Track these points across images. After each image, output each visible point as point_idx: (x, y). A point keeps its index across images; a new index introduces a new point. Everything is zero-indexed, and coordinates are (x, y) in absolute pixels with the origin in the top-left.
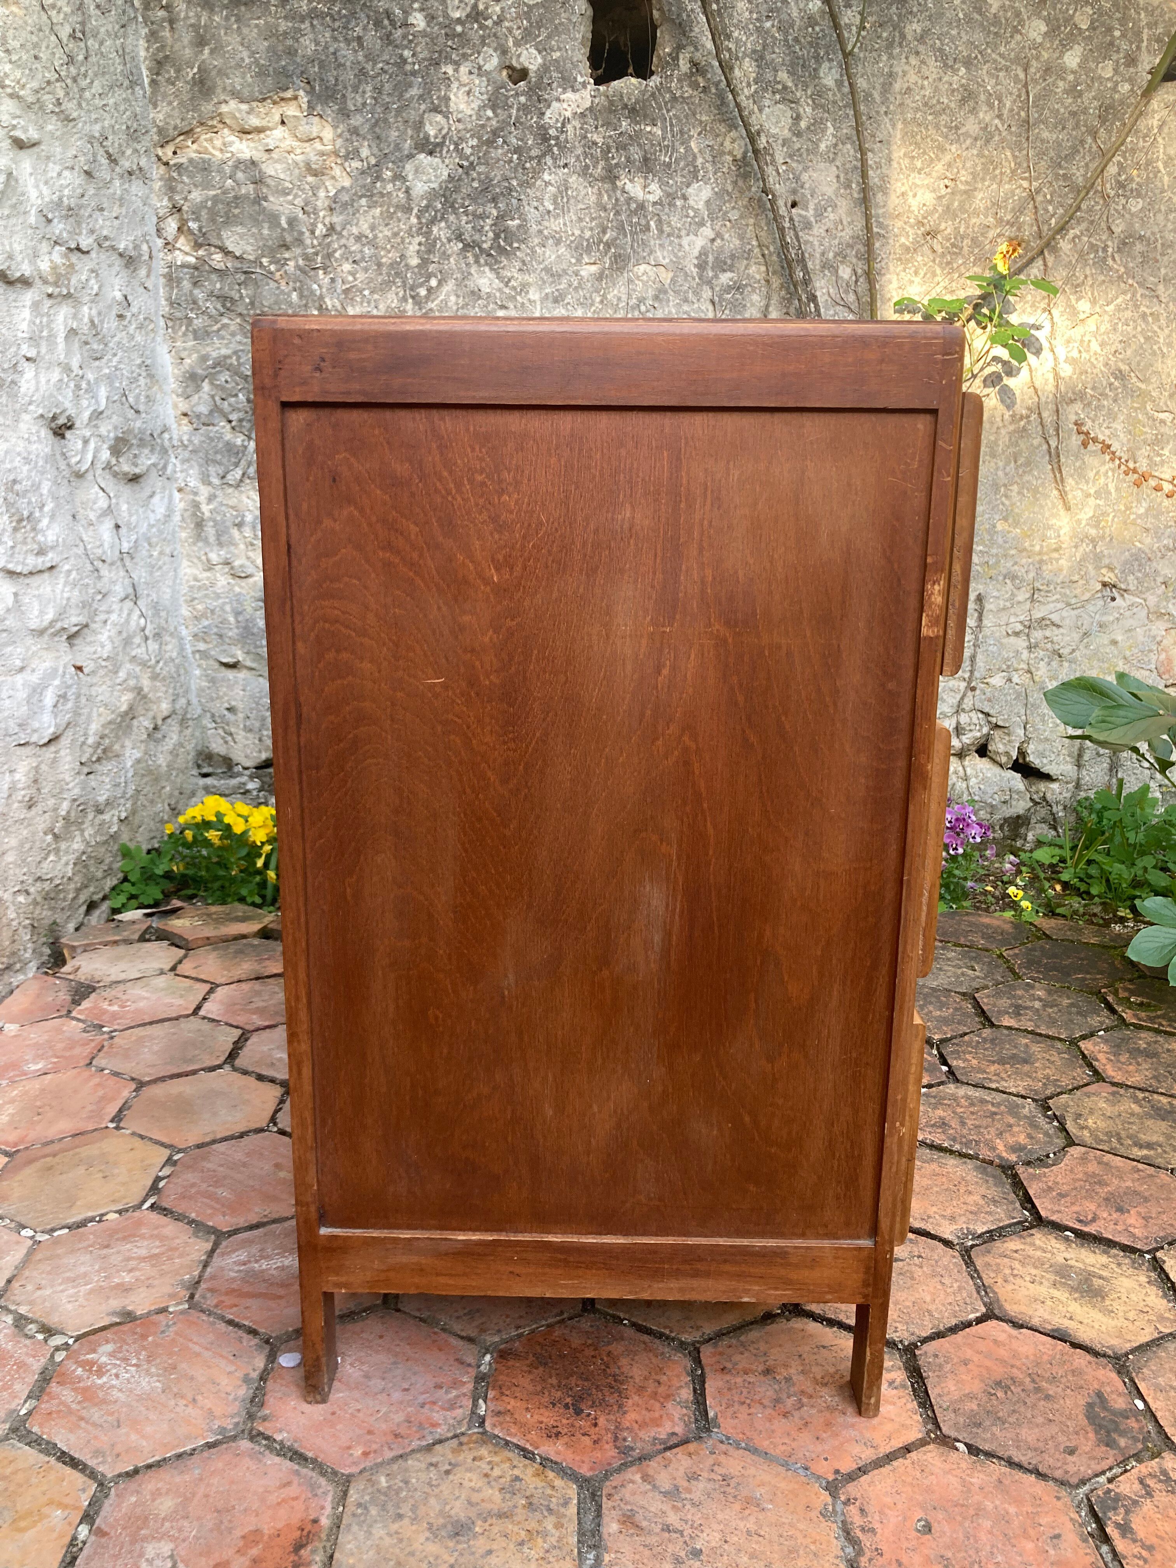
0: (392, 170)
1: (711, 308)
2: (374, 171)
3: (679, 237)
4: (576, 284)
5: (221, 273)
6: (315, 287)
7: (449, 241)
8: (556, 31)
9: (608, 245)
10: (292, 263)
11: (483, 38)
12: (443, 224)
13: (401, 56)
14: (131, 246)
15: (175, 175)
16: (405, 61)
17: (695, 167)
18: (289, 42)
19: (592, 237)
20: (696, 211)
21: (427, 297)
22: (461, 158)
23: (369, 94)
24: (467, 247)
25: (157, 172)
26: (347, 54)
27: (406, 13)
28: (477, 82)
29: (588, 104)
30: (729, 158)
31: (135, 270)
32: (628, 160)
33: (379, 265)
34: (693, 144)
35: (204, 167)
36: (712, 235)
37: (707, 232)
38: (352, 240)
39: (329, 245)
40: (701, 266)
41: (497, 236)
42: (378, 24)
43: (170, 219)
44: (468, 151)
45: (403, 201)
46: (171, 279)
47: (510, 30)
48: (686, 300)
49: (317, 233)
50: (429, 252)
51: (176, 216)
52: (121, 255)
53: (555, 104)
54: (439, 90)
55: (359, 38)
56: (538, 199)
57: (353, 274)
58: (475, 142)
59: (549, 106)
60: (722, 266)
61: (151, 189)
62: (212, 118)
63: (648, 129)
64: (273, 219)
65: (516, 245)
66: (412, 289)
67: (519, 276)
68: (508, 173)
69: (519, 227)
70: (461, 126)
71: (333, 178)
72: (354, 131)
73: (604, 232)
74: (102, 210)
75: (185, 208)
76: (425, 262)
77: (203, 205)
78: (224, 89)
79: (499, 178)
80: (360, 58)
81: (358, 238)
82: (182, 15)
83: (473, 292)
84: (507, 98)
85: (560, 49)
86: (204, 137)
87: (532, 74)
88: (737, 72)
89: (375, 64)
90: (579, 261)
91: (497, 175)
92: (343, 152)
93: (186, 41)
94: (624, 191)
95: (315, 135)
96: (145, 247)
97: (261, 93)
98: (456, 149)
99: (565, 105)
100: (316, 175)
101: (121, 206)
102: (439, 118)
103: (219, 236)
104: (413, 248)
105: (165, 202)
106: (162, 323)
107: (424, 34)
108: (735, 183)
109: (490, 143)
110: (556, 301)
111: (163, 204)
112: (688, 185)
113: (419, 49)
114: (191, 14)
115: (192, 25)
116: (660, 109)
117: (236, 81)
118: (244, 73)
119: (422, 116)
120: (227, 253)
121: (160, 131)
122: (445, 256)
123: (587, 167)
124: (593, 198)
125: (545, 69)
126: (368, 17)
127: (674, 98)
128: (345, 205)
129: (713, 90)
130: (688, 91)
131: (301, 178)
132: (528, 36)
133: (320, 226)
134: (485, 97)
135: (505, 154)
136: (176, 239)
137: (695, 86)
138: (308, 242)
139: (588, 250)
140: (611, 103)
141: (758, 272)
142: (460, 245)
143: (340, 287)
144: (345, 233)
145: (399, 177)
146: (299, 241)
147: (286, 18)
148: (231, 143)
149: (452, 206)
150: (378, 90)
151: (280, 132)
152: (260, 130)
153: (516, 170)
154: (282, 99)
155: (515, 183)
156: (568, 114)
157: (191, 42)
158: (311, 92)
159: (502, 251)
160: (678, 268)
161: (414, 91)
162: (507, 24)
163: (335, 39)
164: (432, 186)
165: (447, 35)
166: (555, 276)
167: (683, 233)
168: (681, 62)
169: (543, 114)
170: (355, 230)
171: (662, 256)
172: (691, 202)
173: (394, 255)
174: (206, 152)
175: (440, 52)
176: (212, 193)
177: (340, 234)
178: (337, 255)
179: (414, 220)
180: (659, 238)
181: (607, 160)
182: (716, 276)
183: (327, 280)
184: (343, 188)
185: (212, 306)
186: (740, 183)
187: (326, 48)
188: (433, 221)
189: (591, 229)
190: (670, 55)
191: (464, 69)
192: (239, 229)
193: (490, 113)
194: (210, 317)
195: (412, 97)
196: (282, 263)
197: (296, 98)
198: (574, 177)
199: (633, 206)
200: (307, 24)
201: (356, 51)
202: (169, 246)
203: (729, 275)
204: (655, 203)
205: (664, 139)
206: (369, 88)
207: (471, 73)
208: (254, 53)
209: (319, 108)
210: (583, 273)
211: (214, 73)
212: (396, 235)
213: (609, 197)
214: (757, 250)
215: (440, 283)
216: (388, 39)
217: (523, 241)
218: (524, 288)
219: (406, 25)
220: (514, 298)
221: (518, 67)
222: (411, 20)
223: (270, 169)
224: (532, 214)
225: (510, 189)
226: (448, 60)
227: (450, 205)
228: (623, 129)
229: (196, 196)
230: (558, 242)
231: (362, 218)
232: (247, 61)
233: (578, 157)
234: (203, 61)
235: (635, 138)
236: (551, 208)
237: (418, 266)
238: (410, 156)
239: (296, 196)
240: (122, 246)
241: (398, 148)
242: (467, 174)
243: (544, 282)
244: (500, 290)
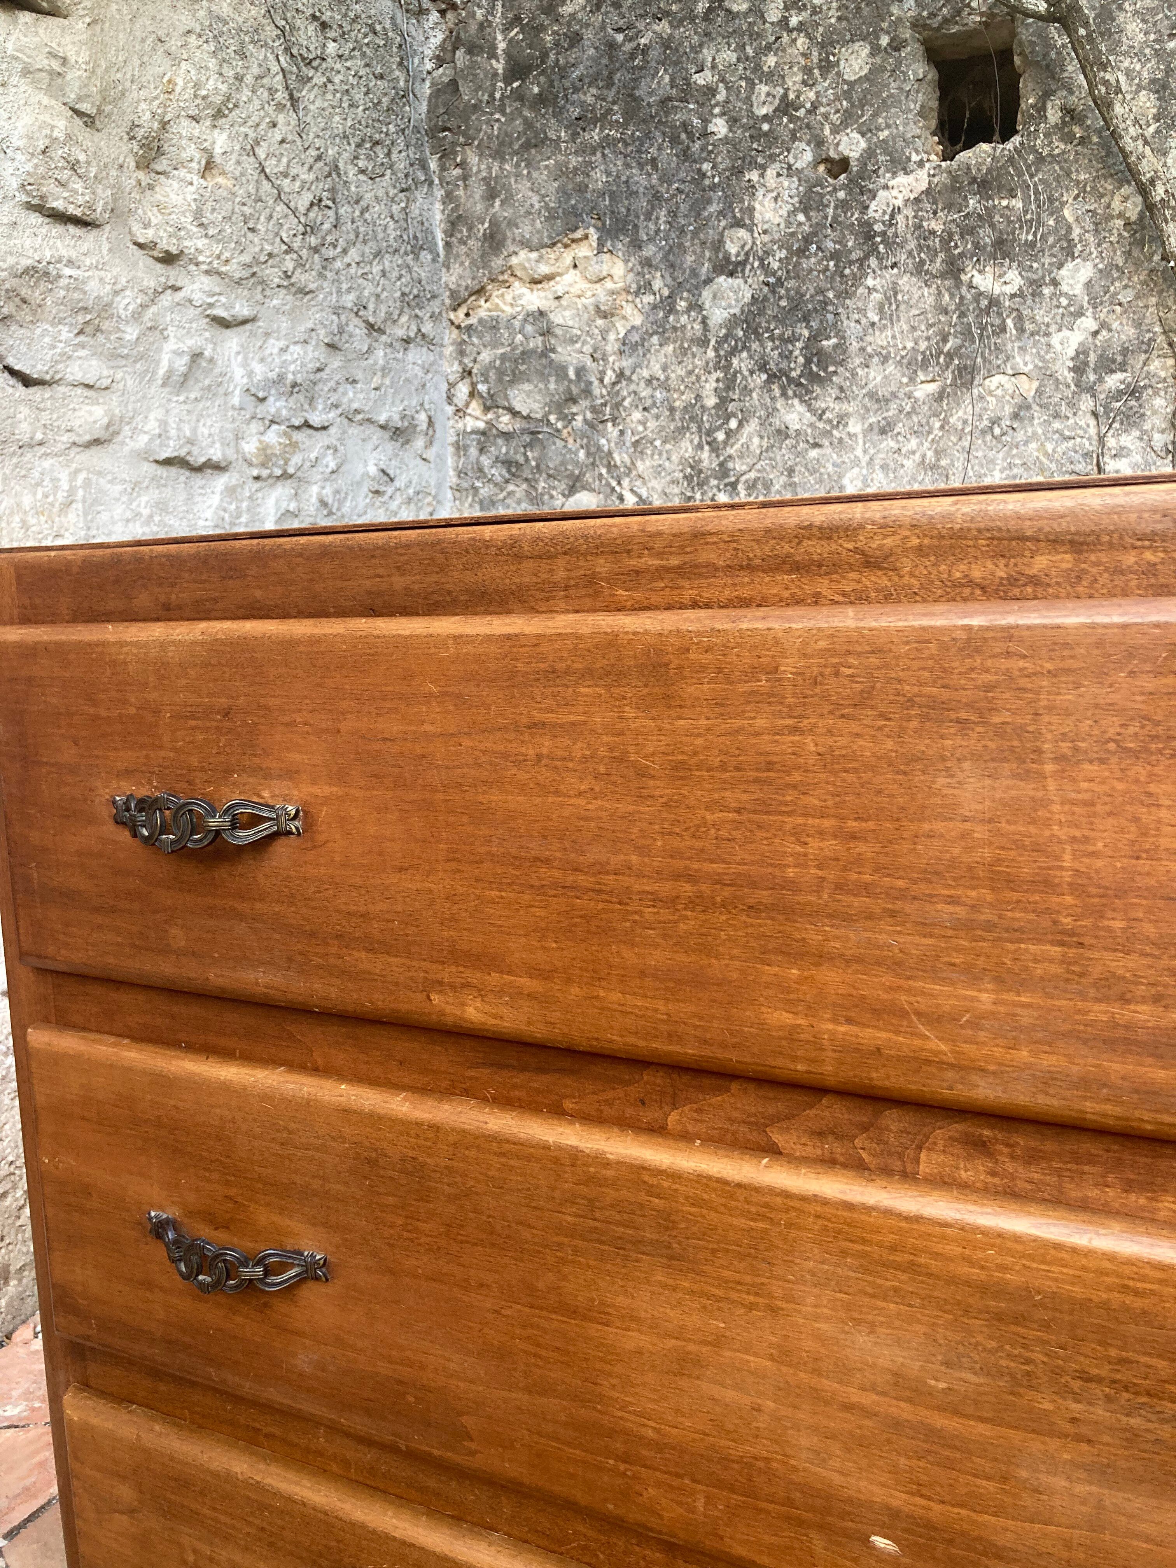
0: (687, 300)
1: (1092, 422)
2: (668, 305)
3: (1048, 334)
4: (908, 408)
5: (507, 436)
6: (603, 441)
7: (752, 372)
8: (885, 105)
9: (950, 356)
10: (579, 418)
11: (793, 133)
12: (744, 355)
13: (700, 170)
14: (396, 417)
15: (465, 337)
16: (704, 175)
17: (1070, 241)
18: (579, 179)
19: (929, 348)
20: (1071, 298)
21: (726, 442)
22: (766, 276)
23: (663, 219)
24: (773, 377)
25: (450, 336)
26: (640, 179)
27: (706, 121)
28: (786, 184)
29: (924, 186)
30: (1120, 223)
31: (408, 442)
32: (976, 245)
33: (672, 410)
34: (1067, 213)
35: (493, 326)
36: (1094, 326)
37: (1088, 323)
38: (642, 384)
39: (618, 392)
40: (1079, 369)
41: (808, 361)
42: (674, 140)
43: (460, 384)
44: (775, 265)
45: (699, 334)
46: (460, 448)
47: (826, 116)
48: (1057, 416)
49: (607, 381)
50: (728, 388)
51: (467, 380)
52: (383, 427)
53: (882, 194)
54: (742, 201)
55: (654, 160)
56: (859, 310)
57: (643, 423)
58: (783, 253)
59: (874, 198)
60: (1108, 365)
61: (441, 355)
62: (502, 273)
63: (1004, 203)
64: (561, 371)
65: (831, 369)
66: (709, 433)
67: (837, 407)
68: (822, 285)
69: (836, 347)
70: (766, 238)
71: (624, 317)
72: (647, 263)
73: (945, 340)
74: (355, 381)
75: (475, 371)
76: (724, 401)
77: (491, 365)
78: (514, 240)
79: (812, 291)
80: (654, 181)
81: (649, 382)
82: (475, 169)
83: (779, 432)
84: (822, 196)
85: (888, 126)
86: (496, 293)
87: (853, 163)
88: (1118, 109)
89: (670, 184)
90: (912, 380)
91: (809, 289)
92: (634, 287)
93: (477, 197)
94: (971, 286)
95: (605, 273)
96: (423, 417)
97: (550, 237)
98: (762, 265)
99: (895, 192)
100: (605, 317)
101: (383, 376)
102: (742, 233)
103: (506, 398)
104: (711, 385)
105: (456, 367)
106: (449, 494)
107: (726, 140)
108: (1128, 254)
109: (802, 252)
110: (883, 432)
111: (453, 369)
112: (1060, 266)
113: (719, 159)
114: (483, 167)
115: (484, 179)
116: (1020, 174)
117: (525, 230)
118: (533, 220)
119: (722, 235)
120: (515, 414)
121: (453, 294)
122: (747, 391)
123: (922, 262)
124: (931, 300)
125: (869, 154)
126: (664, 134)
127: (1040, 159)
128: (634, 347)
129: (1095, 139)
130: (1060, 147)
131: (590, 322)
132: (848, 119)
133: (609, 373)
134: (796, 199)
135: (819, 263)
136: (467, 405)
137: (1068, 138)
138: (597, 392)
139: (925, 364)
140: (955, 179)
141: (1164, 368)
142: (764, 377)
143: (629, 438)
144: (634, 377)
145: (695, 306)
146: (587, 392)
147: (576, 153)
148: (520, 297)
149: (756, 332)
150: (673, 214)
151: (572, 276)
152: (550, 278)
153: (832, 278)
154: (573, 241)
155: (831, 295)
156: (899, 202)
157: (482, 197)
158: (602, 229)
159: (815, 378)
160: (1047, 375)
161: (713, 208)
162: (822, 110)
163: (627, 166)
164: (732, 311)
165: (751, 136)
166: (880, 401)
167: (1053, 328)
168: (1050, 112)
169: (867, 207)
170: (646, 373)
171: (1024, 362)
172: (1064, 288)
173: (689, 397)
174: (497, 308)
175: (743, 159)
176: (502, 351)
177: (629, 379)
178: (626, 403)
179: (711, 354)
180: (1019, 339)
181: (948, 250)
182: (1101, 380)
183: (616, 433)
184: (633, 327)
185: (498, 473)
186: (1136, 253)
187: (618, 177)
188: (733, 352)
189: (928, 339)
190: (1033, 106)
191: (771, 173)
192: (527, 387)
193: (801, 217)
194: (496, 484)
195: (711, 215)
196: (568, 419)
197: (586, 237)
198: (906, 278)
199: (984, 303)
200: (599, 154)
201: (649, 175)
202: (460, 412)
203: (1119, 376)
204: (1013, 296)
205: (1026, 212)
206: (663, 213)
207: (779, 175)
208: (543, 196)
209: (609, 243)
210: (917, 394)
211: (503, 225)
212: (690, 373)
213: (952, 296)
214: (1161, 339)
215: (741, 424)
216: (685, 155)
217: (841, 363)
218: (842, 419)
219: (705, 134)
220: (829, 433)
221: (837, 157)
222: (711, 128)
223: (557, 318)
224: (851, 328)
225: (825, 303)
226: (753, 164)
227: (753, 331)
228: (970, 209)
229: (486, 356)
230: (885, 360)
231: (653, 359)
232: (537, 206)
233: (910, 253)
234: (494, 215)
235: (986, 218)
236: (876, 319)
237: (717, 407)
238: (708, 281)
239: (584, 343)
240: (382, 419)
241: (694, 273)
242: (774, 292)
243: (868, 410)
244: (812, 425)
